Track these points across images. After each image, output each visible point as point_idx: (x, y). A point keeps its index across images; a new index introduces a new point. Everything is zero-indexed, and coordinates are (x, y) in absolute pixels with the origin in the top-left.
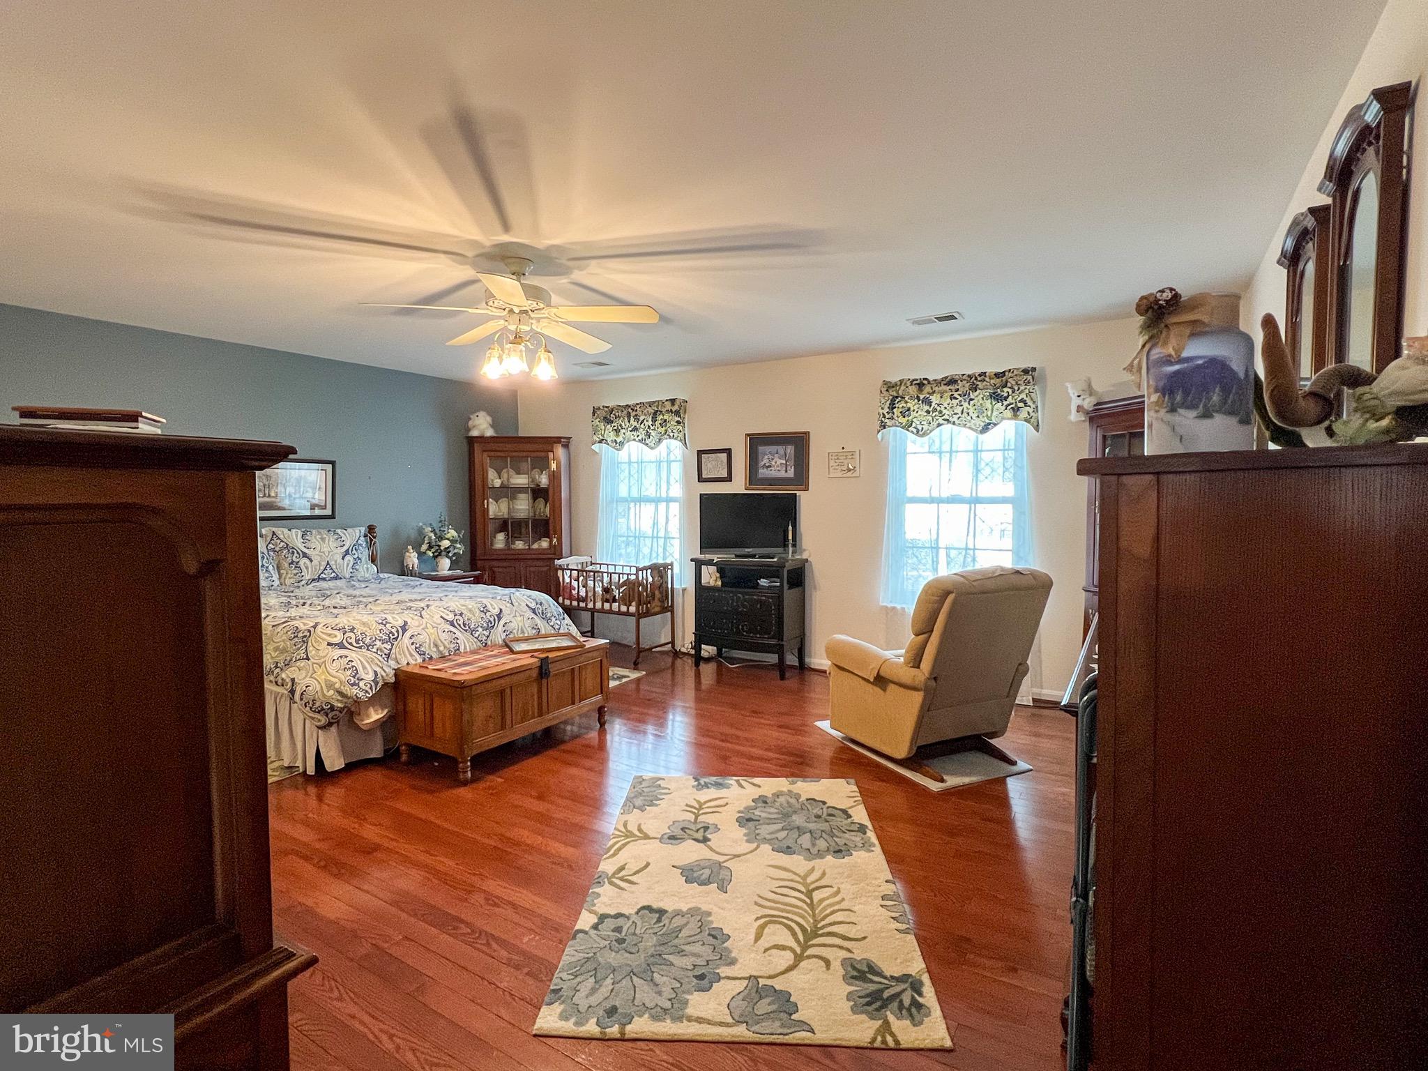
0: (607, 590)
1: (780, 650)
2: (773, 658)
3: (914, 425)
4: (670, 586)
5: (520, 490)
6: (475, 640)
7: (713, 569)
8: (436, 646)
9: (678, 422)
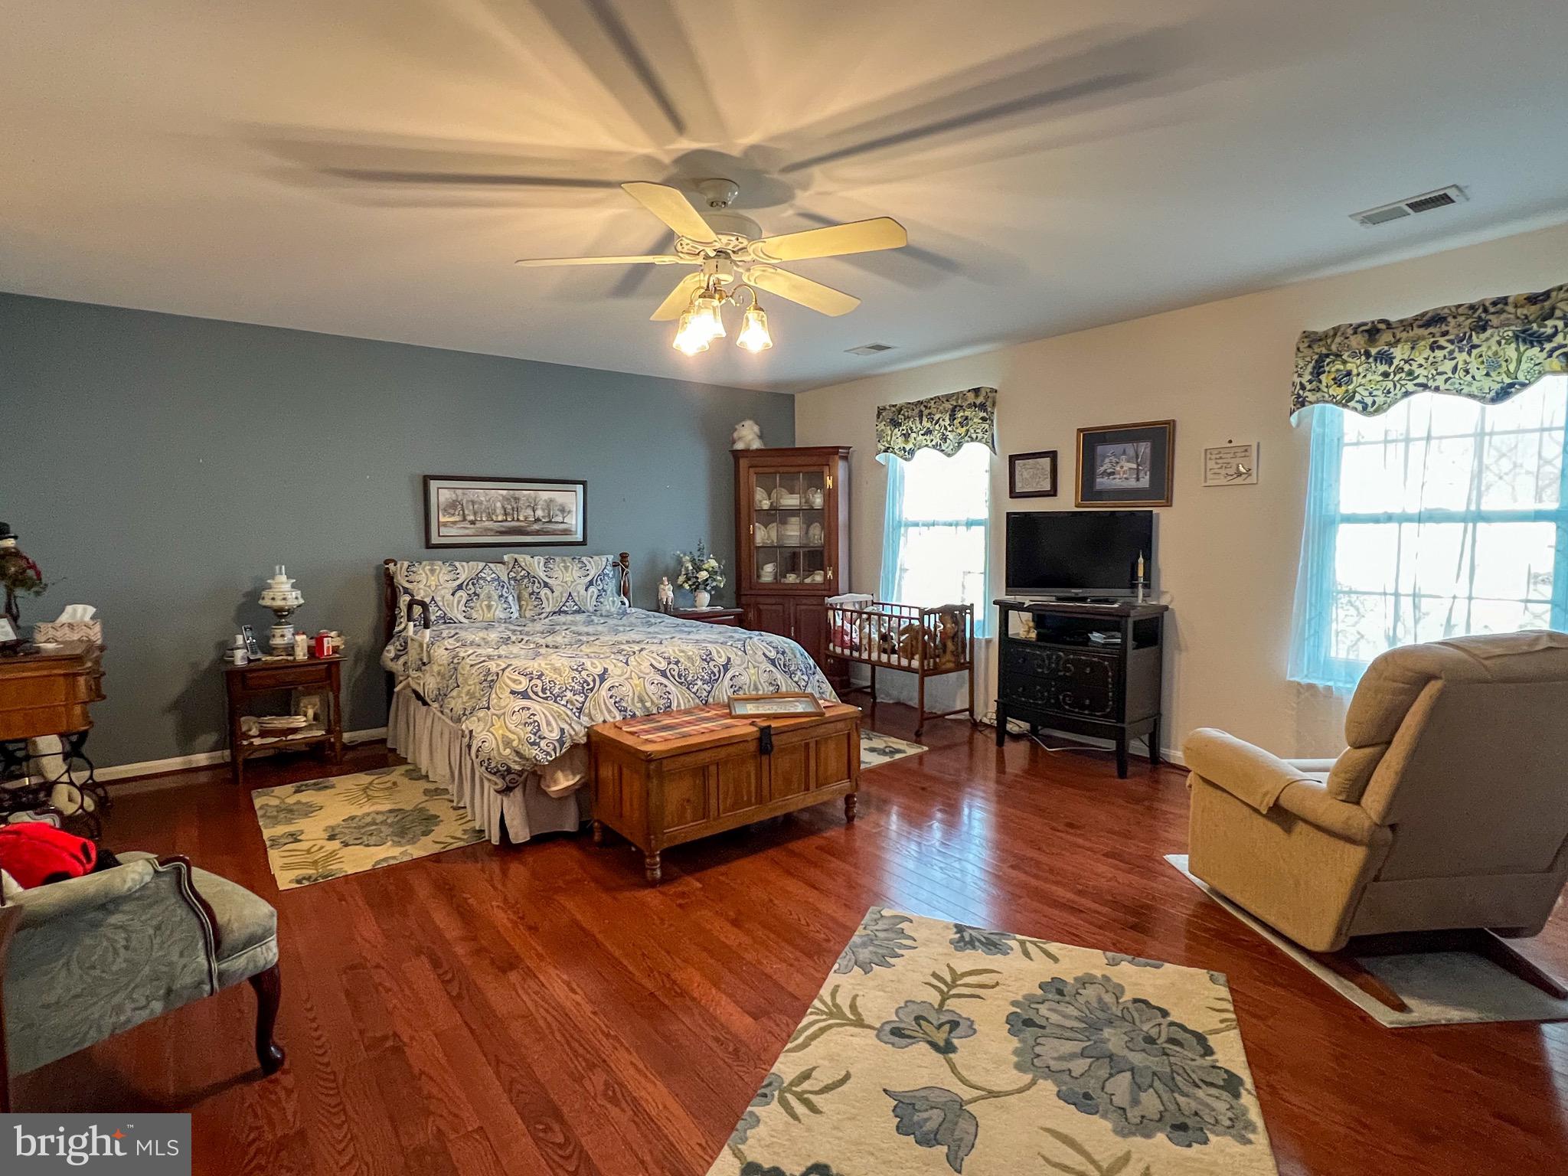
0: (884, 638)
1: (1120, 736)
2: (1110, 745)
3: (1358, 397)
4: (968, 635)
5: (793, 512)
6: (692, 695)
7: (1027, 616)
8: (642, 701)
9: (984, 419)
